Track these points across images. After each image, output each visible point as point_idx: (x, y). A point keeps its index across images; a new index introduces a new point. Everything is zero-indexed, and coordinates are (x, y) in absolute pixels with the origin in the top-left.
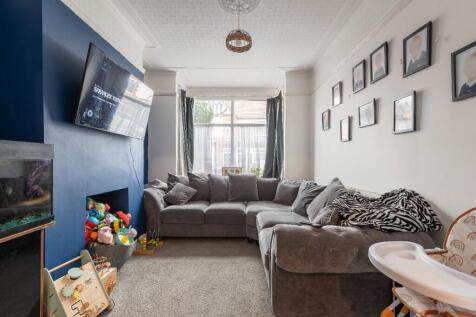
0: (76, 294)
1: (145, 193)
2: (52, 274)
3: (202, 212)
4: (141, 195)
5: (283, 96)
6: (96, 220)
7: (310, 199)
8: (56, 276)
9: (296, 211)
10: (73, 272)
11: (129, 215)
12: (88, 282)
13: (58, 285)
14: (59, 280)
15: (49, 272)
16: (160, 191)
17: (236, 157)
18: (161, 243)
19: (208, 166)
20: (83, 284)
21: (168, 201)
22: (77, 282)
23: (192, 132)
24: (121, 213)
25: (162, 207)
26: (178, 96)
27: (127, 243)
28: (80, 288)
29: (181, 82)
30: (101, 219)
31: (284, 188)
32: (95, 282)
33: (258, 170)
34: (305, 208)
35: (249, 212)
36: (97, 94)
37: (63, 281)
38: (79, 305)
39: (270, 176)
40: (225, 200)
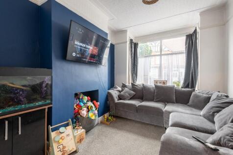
0: (61, 141)
1: (108, 93)
2: (52, 129)
3: (136, 106)
4: (106, 93)
5: (198, 30)
6: (82, 104)
7: (219, 109)
8: (53, 130)
9: (204, 116)
10: (62, 129)
11: (99, 103)
12: (68, 135)
13: (53, 135)
14: (54, 132)
15: (51, 128)
16: (116, 92)
17: (163, 74)
18: (115, 119)
19: (146, 79)
20: (65, 136)
21: (120, 98)
22: (63, 135)
23: (137, 61)
24: (95, 101)
25: (116, 101)
26: (128, 42)
27: (93, 118)
28: (63, 138)
29: (130, 35)
30: (84, 104)
31: (197, 96)
32: (71, 136)
33: (179, 82)
34: (213, 115)
35: (166, 111)
36: (77, 45)
37: (56, 133)
38: (61, 147)
39: (187, 86)
40: (152, 100)
